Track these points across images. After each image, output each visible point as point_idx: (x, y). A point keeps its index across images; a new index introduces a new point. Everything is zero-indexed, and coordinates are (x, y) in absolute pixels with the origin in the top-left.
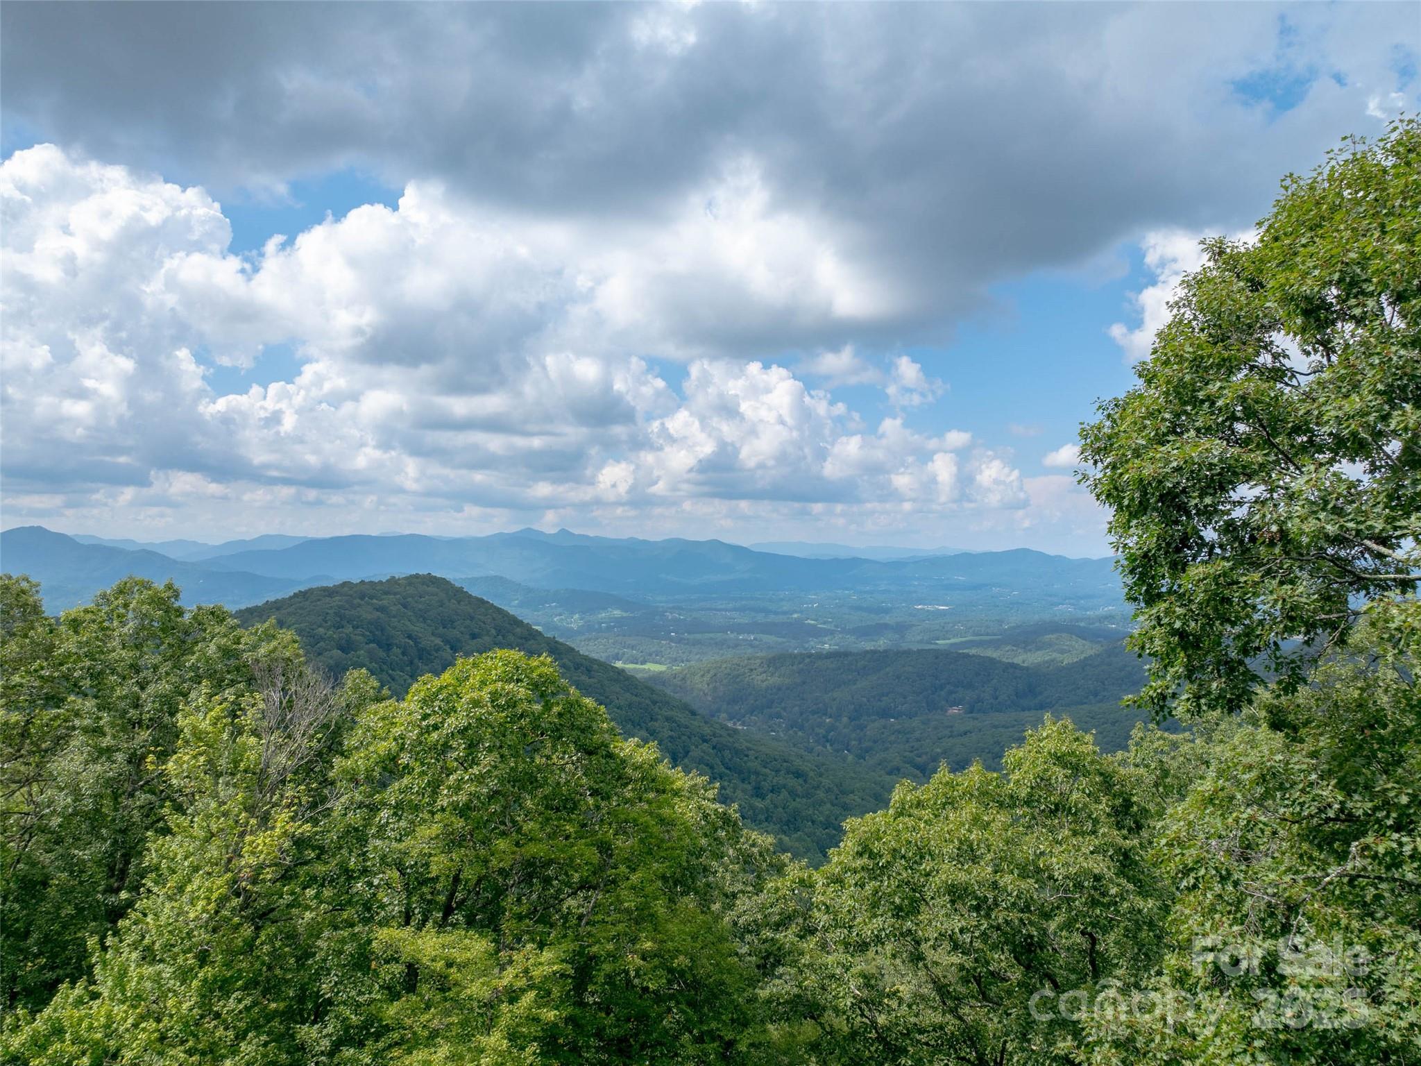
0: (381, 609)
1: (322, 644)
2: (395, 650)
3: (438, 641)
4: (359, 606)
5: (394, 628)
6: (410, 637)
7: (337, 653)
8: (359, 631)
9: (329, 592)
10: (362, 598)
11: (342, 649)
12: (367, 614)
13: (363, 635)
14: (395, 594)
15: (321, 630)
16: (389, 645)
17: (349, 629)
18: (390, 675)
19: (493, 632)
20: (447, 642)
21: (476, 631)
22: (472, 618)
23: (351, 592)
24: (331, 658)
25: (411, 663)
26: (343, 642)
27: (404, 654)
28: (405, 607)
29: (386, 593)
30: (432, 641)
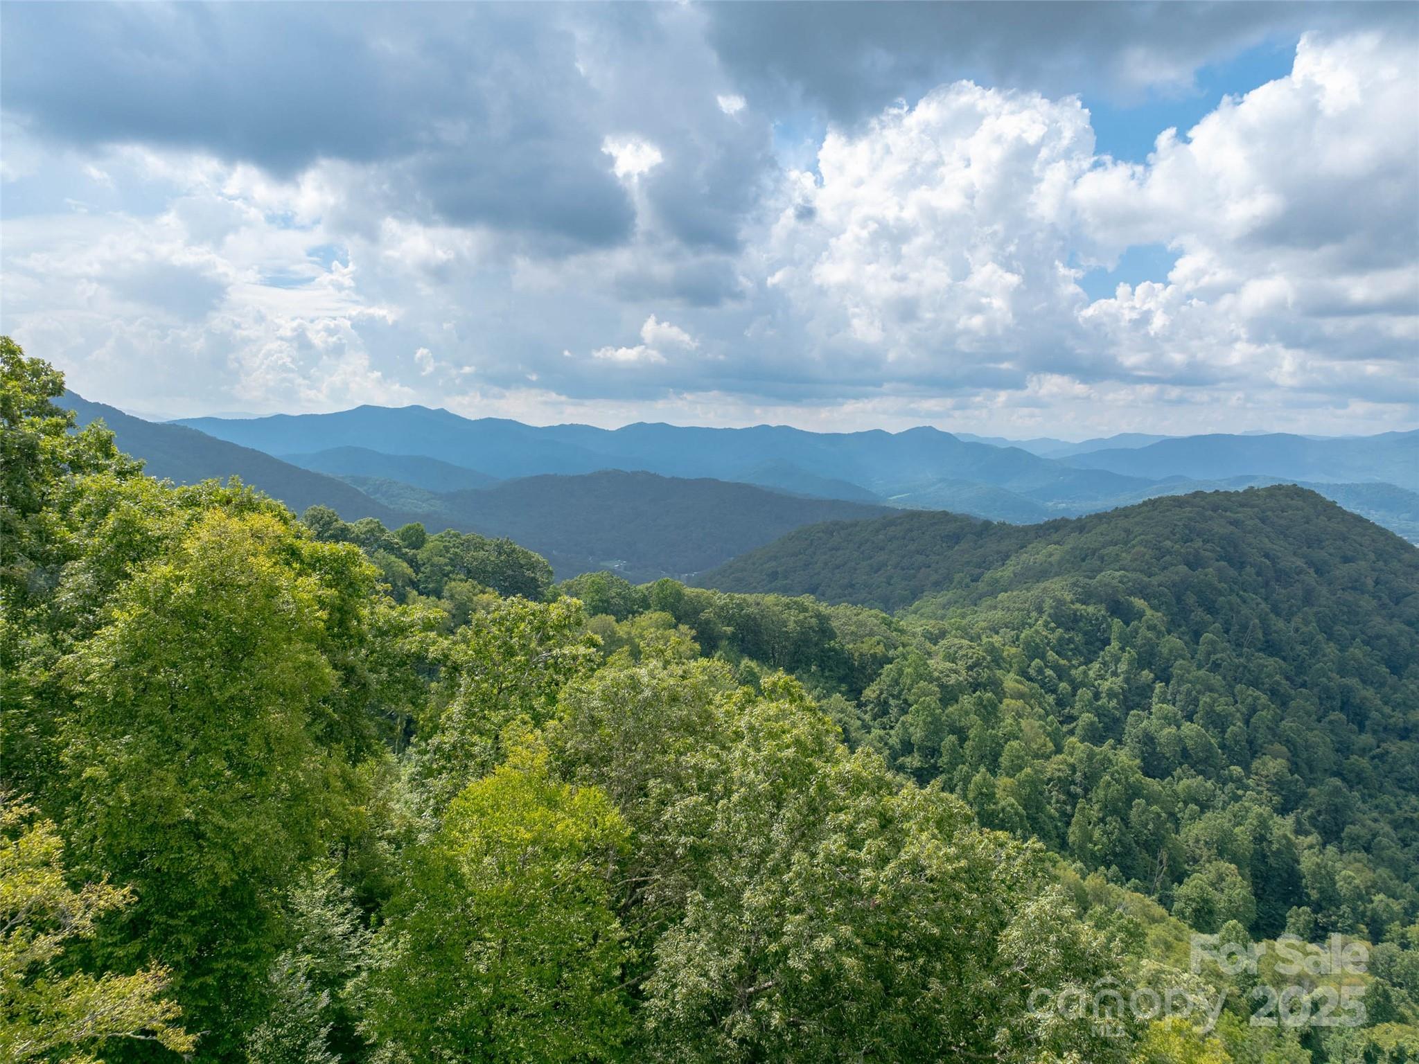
0: (1235, 523)
1: (1167, 558)
2: (1248, 569)
3: (1300, 563)
4: (1211, 518)
5: (1249, 545)
6: (1267, 556)
7: (1183, 569)
8: (1208, 546)
9: (1178, 502)
10: (1215, 509)
11: (1188, 564)
12: (1219, 527)
13: (1213, 551)
14: (1252, 507)
15: (1168, 543)
16: (1242, 563)
17: (1198, 543)
18: (1241, 597)
19: (1372, 556)
20: (1310, 563)
21: (1350, 554)
22: (1345, 539)
23: (1203, 503)
24: (1177, 573)
25: (1267, 584)
26: (1191, 557)
27: (1258, 574)
28: (1263, 522)
29: (1242, 505)
30: (1293, 563)
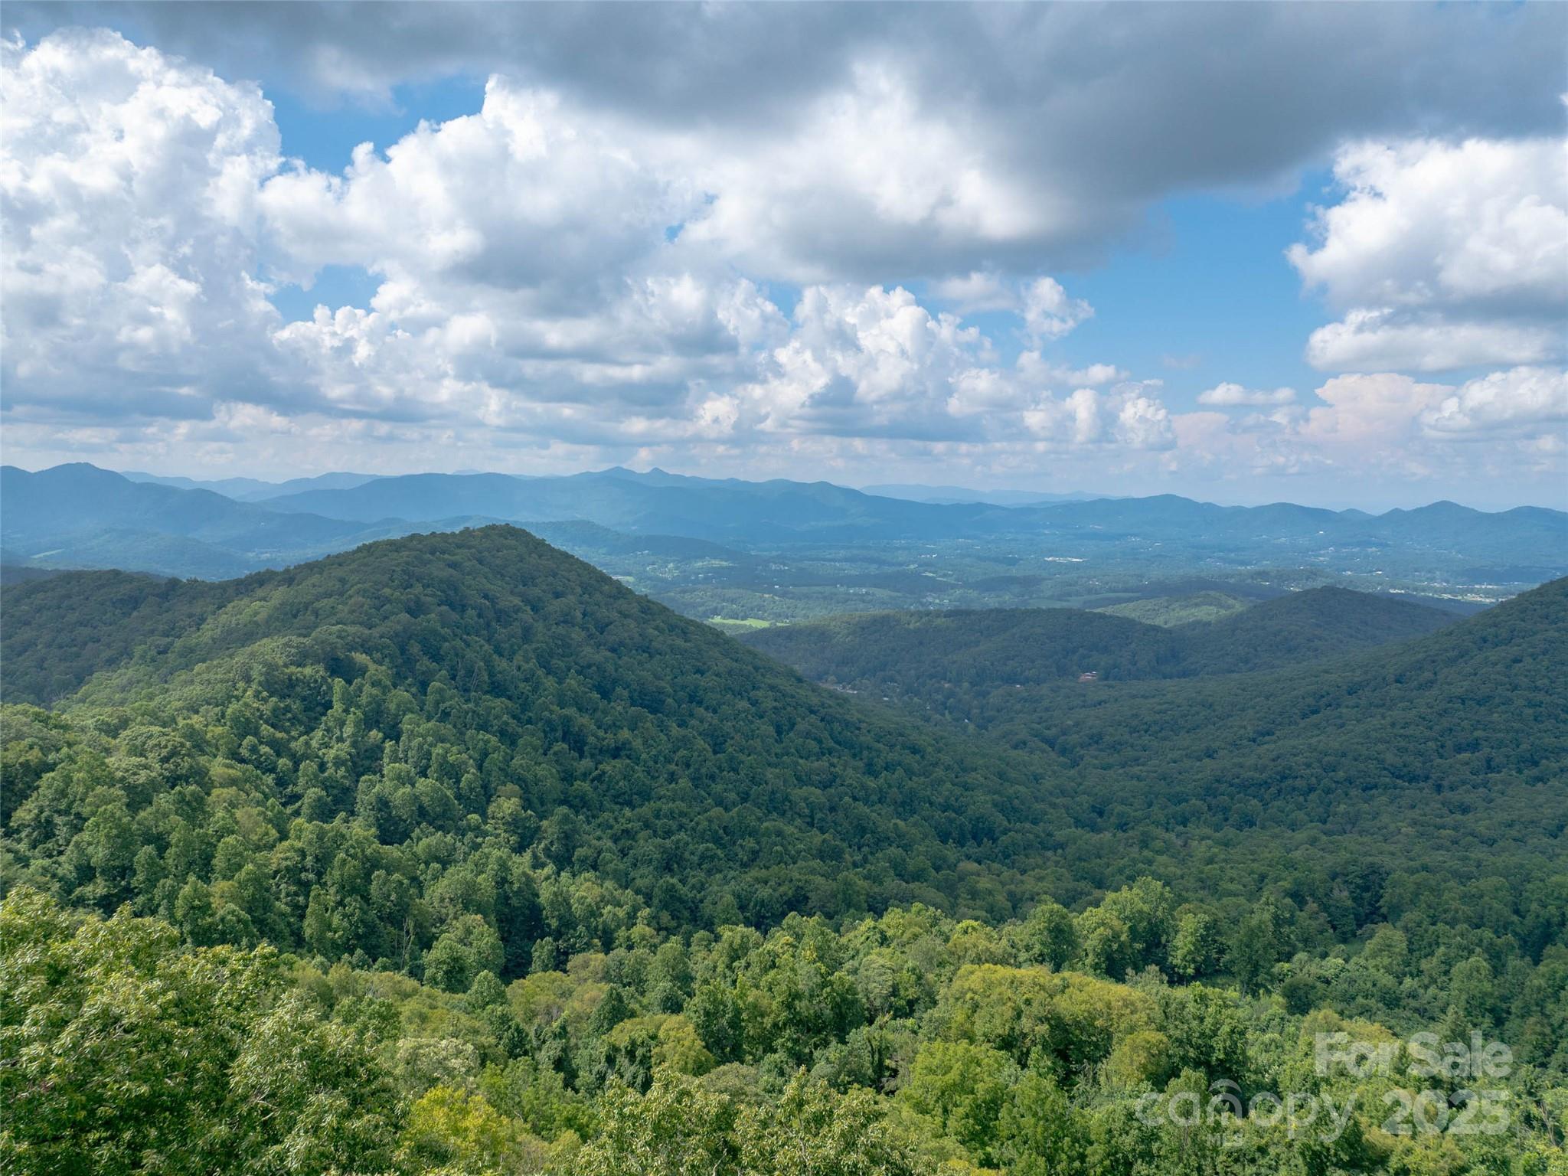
0: (453, 565)
1: (387, 607)
2: (471, 612)
3: (517, 601)
4: (430, 562)
5: (469, 587)
6: (486, 597)
7: (405, 617)
8: (429, 591)
9: (395, 546)
10: (433, 553)
11: (410, 612)
12: (439, 570)
13: (434, 595)
14: (470, 548)
15: (387, 591)
16: (464, 606)
17: (418, 589)
18: (465, 641)
19: (579, 590)
20: (527, 602)
21: (560, 589)
22: (555, 575)
23: (420, 546)
24: (399, 622)
25: (488, 625)
26: (412, 604)
27: (480, 616)
28: (480, 562)
29: (459, 547)
30: (511, 602)
